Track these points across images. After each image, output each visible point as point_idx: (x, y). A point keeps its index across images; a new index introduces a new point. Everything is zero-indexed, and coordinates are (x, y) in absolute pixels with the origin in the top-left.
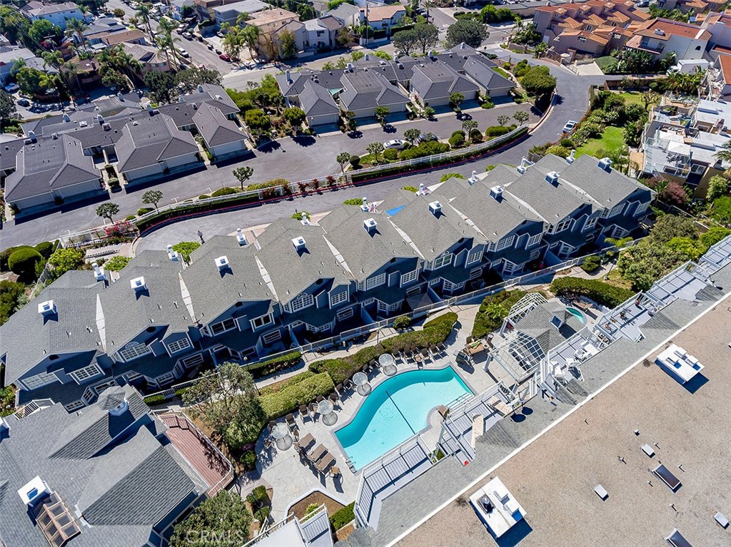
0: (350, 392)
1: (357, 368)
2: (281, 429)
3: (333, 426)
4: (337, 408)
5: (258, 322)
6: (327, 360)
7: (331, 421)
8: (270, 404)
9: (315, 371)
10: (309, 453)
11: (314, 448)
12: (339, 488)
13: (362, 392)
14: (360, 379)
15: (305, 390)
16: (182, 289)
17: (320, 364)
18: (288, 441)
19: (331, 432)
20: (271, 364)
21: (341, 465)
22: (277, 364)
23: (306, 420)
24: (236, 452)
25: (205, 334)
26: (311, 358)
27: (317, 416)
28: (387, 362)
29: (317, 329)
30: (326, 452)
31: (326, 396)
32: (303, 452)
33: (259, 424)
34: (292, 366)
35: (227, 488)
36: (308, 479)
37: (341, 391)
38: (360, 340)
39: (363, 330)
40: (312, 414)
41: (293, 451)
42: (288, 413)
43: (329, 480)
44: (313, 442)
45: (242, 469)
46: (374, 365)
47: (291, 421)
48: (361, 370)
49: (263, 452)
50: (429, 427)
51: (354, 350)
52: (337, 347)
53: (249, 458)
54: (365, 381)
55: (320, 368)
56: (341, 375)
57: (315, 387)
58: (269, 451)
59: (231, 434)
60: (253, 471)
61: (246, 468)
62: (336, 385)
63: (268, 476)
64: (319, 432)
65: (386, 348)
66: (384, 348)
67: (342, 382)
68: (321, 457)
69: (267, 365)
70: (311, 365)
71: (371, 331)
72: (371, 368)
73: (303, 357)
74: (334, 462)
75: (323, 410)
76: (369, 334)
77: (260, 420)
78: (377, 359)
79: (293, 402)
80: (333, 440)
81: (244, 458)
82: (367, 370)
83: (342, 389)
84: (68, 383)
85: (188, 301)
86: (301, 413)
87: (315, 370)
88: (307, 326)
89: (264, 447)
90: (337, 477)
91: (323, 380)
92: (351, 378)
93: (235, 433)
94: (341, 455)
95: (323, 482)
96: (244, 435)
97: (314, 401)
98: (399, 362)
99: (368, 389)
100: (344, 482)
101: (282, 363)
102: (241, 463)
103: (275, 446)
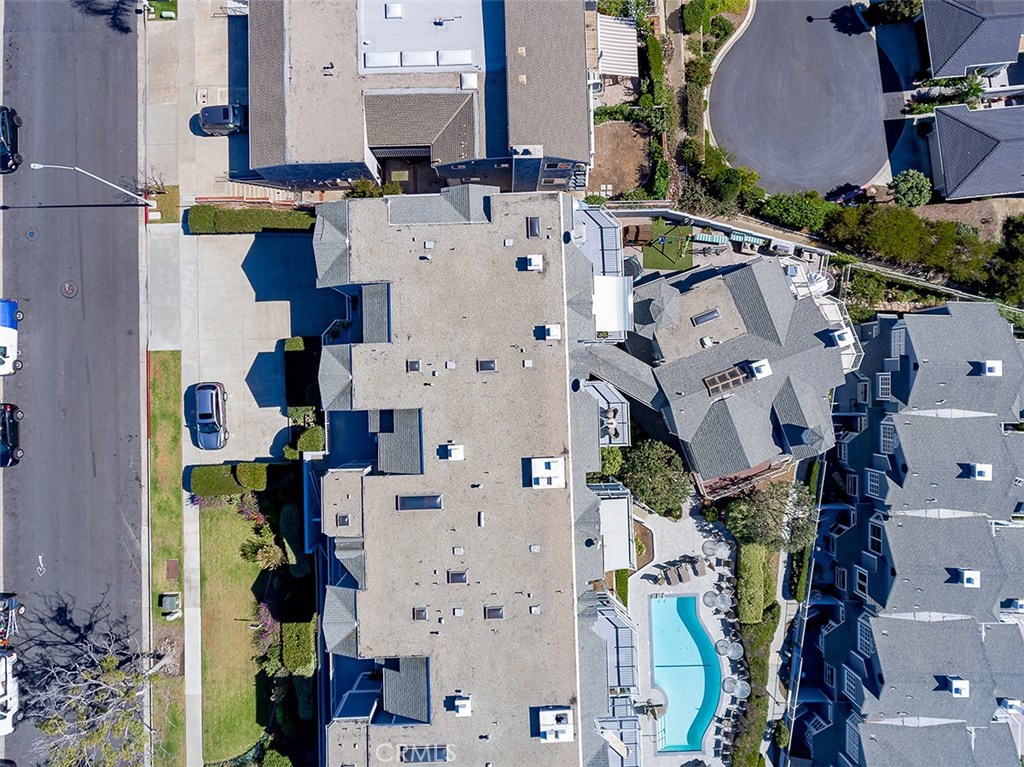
0: (727, 632)
1: (749, 655)
2: (724, 552)
3: (701, 599)
4: (718, 612)
5: (862, 577)
6: (776, 627)
7: (708, 599)
8: (754, 554)
9: (769, 609)
10: (689, 566)
11: (691, 571)
12: (646, 577)
13: (721, 643)
14: (734, 651)
15: (751, 591)
16: (956, 511)
17: (775, 618)
18: (709, 552)
19: (697, 594)
20: (802, 567)
21: (664, 588)
22: (800, 572)
23: (721, 577)
24: (724, 504)
25: (877, 514)
26: (788, 609)
27: (720, 588)
28: (740, 687)
29: (825, 632)
30: (681, 580)
31: (735, 609)
32: (692, 561)
33: (738, 535)
34: (791, 585)
35: (696, 487)
36: (667, 555)
37: (733, 625)
38: (785, 673)
39: (795, 685)
40: (724, 585)
41: (698, 553)
42: (736, 564)
43: (657, 572)
44: (696, 573)
45: (706, 503)
46: (743, 673)
47: (727, 564)
48: (744, 656)
49: (711, 526)
50: (653, 685)
51: (775, 661)
52: (789, 643)
53: (711, 515)
54: (730, 653)
55: (770, 615)
56: (748, 635)
57: (750, 603)
58: (709, 532)
59: (742, 507)
60: (698, 512)
61: (704, 507)
62: (741, 625)
63: (688, 523)
64: (702, 583)
65: (756, 698)
66: (757, 697)
67: (740, 632)
68: (679, 576)
69: (803, 563)
70: (780, 607)
71: (790, 692)
72: (741, 667)
73: (794, 601)
74: (669, 583)
75: (723, 599)
76: (787, 687)
77: (742, 538)
78: (749, 681)
79: (745, 575)
80: (689, 592)
81: (714, 511)
82: (741, 663)
83: (734, 628)
84: (883, 365)
85: (932, 513)
86: (730, 575)
87: (772, 609)
88: (833, 624)
89: (716, 528)
90: (655, 580)
91: (752, 614)
92: (741, 642)
93: (741, 512)
94: (671, 592)
95: (657, 566)
96: (735, 518)
97: (736, 594)
98: (734, 700)
99: (721, 650)
100: (649, 584)
101: (799, 576)
102: (711, 505)
103: (710, 539)
